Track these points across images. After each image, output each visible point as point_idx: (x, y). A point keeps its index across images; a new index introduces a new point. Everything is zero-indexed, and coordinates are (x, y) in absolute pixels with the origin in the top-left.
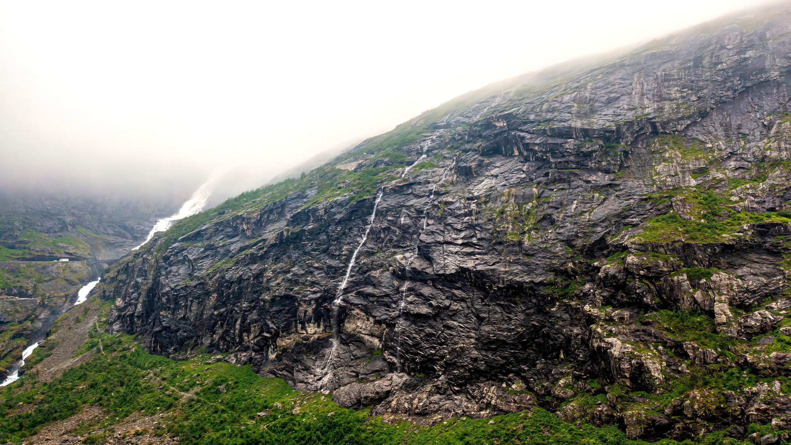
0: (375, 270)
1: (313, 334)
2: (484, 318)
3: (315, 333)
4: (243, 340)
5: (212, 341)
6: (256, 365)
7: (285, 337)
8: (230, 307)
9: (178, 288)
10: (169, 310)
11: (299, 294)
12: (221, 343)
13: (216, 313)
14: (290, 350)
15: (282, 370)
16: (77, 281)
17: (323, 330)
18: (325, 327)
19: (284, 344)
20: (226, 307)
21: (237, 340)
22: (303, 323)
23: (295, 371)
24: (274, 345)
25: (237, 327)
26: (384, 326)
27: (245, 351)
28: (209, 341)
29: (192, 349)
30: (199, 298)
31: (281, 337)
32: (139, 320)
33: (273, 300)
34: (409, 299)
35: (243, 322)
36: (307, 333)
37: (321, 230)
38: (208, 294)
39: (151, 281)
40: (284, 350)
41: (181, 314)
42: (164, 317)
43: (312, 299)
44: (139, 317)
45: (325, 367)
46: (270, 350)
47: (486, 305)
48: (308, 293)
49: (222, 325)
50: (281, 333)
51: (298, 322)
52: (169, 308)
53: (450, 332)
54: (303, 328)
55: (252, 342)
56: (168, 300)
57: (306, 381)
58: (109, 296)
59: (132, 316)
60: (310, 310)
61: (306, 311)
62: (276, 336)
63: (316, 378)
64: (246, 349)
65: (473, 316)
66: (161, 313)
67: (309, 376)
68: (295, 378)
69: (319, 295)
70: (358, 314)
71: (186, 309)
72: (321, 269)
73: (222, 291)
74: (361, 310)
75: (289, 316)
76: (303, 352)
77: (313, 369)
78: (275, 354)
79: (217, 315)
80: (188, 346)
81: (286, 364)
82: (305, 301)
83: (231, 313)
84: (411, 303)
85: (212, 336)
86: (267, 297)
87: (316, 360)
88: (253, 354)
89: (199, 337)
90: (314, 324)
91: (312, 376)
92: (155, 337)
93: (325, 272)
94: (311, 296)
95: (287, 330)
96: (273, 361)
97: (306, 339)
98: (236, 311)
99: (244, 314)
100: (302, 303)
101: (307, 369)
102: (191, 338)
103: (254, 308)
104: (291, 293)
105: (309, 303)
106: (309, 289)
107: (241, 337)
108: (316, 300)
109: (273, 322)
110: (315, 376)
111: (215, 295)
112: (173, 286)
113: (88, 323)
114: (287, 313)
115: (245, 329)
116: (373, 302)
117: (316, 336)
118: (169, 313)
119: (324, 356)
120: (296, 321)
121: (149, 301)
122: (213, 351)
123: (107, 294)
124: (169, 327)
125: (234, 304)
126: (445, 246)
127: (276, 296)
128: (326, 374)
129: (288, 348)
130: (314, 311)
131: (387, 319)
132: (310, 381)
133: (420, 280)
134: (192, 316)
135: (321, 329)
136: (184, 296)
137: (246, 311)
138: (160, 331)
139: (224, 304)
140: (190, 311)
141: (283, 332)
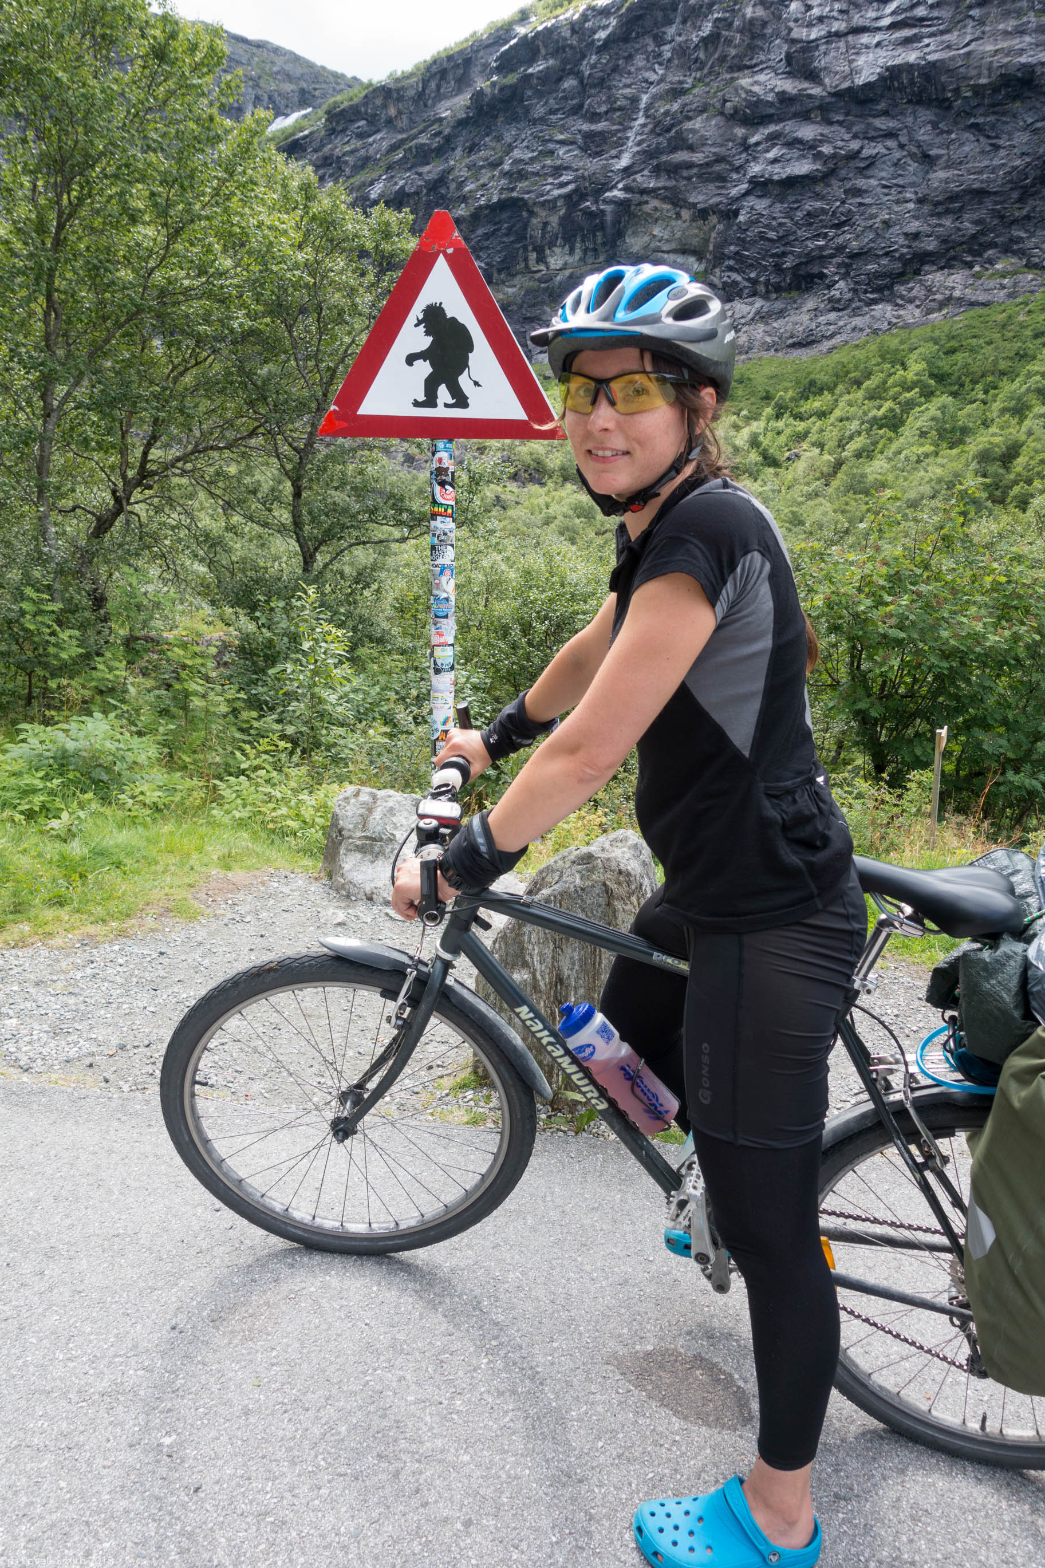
0: (690, 119)
1: (560, 269)
2: (939, 157)
3: (563, 268)
7: (503, 283)
11: (530, 192)
14: (515, 308)
18: (585, 251)
26: (713, 219)
31: (496, 283)
33: (476, 216)
34: (771, 155)
36: (548, 268)
37: (563, 70)
40: (504, 307)
43: (560, 196)
47: (942, 132)
48: (550, 187)
51: (530, 248)
53: (859, 200)
54: (541, 259)
60: (554, 220)
61: (546, 224)
65: (910, 162)
69: (571, 187)
70: (656, 209)
72: (572, 143)
74: (664, 199)
75: (512, 239)
82: (543, 204)
84: (775, 161)
86: (462, 212)
90: (563, 247)
93: (580, 147)
94: (556, 192)
95: (508, 267)
97: (549, 279)
100: (536, 209)
104: (514, 194)
105: (551, 205)
106: (550, 180)
108: (567, 197)
114: (507, 235)
116: (689, 179)
117: (567, 273)
120: (525, 248)
126: (850, 38)
127: (481, 207)
129: (510, 304)
130: (564, 221)
131: (721, 202)
133: (795, 116)
135: (577, 257)
141: (499, 271)
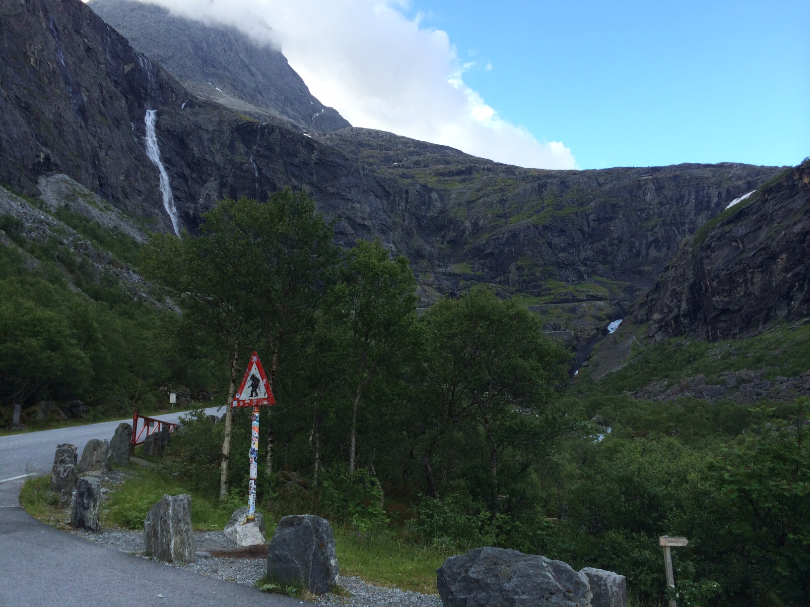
5: (790, 309)
9: (730, 266)
10: (723, 293)
12: (805, 307)
13: (789, 275)
16: (604, 317)
20: (803, 263)
28: (786, 312)
29: (764, 323)
30: (762, 266)
32: (685, 319)
38: (774, 257)
39: (692, 276)
41: (740, 291)
42: (718, 302)
44: (685, 316)
49: (801, 288)
52: (723, 290)
56: (720, 282)
58: (642, 319)
59: (676, 318)
66: (714, 299)
71: (746, 285)
73: (794, 248)
80: (759, 321)
89: (770, 309)
92: (712, 324)
102: (759, 312)
111: (784, 256)
113: (627, 342)
118: (725, 297)
121: (694, 298)
122: (793, 319)
124: (728, 309)
136: (740, 271)
138: (716, 317)
139: (800, 262)
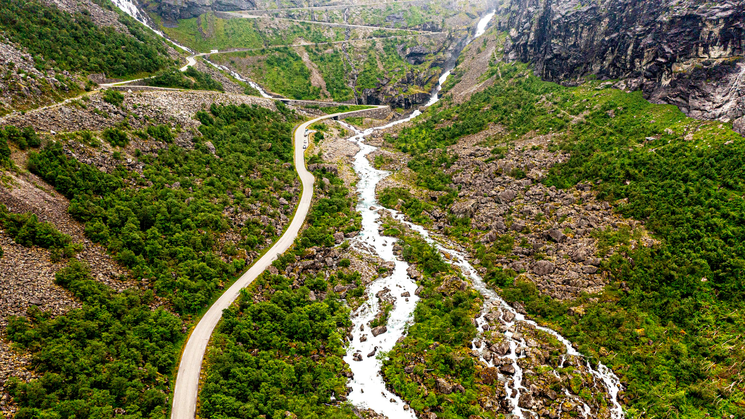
1: (717, 58)
3: (720, 57)
4: (635, 67)
5: (602, 67)
6: (647, 91)
7: (682, 62)
8: (622, 31)
9: (569, 15)
10: (560, 37)
11: (704, 12)
12: (611, 69)
14: (687, 76)
15: (676, 96)
16: (476, 14)
17: (730, 53)
18: (733, 50)
19: (680, 69)
20: (618, 31)
21: (628, 66)
22: (706, 47)
23: (690, 98)
24: (668, 71)
25: (629, 52)
27: (636, 77)
28: (599, 68)
29: (582, 75)
30: (590, 24)
31: (678, 62)
32: (531, 49)
33: (672, 22)
35: (635, 47)
36: (709, 57)
38: (599, 19)
39: (542, 9)
40: (681, 76)
41: (571, 41)
42: (554, 45)
43: (721, 18)
44: (531, 46)
45: (727, 94)
46: (664, 76)
48: (717, 10)
49: (613, 52)
50: (678, 58)
51: (700, 45)
52: (560, 36)
54: (706, 52)
55: (645, 68)
56: (559, 27)
57: (702, 108)
58: (504, 27)
59: (525, 45)
60: (716, 31)
61: (711, 32)
62: (672, 60)
63: (715, 105)
64: (638, 75)
66: (552, 41)
67: (707, 103)
68: (690, 105)
69: (730, 12)
71: (576, 36)
73: (615, 15)
75: (690, 38)
76: (702, 78)
77: (712, 96)
78: (669, 80)
79: (609, 41)
80: (578, 73)
81: (681, 90)
82: (711, 21)
83: (623, 38)
85: (602, 63)
86: (665, 18)
87: (717, 87)
88: (645, 80)
89: (588, 63)
90: (720, 46)
91: (711, 103)
92: (547, 65)
94: (720, 14)
95: (686, 54)
96: (666, 88)
97: (708, 63)
98: (628, 36)
99: (637, 39)
100: (707, 23)
101: (705, 96)
102: (580, 65)
103: (649, 32)
104: (695, 12)
105: (716, 23)
106: (718, 5)
107: (632, 63)
108: (726, 19)
109: (670, 46)
110: (714, 103)
111: (607, 20)
112: (563, 13)
113: (487, 53)
114: (688, 36)
115: (638, 54)
117: (720, 60)
118: (560, 41)
119: (727, 82)
120: (697, 44)
121: (541, 30)
122: (602, 77)
123: (502, 25)
124: (560, 55)
125: (626, 29)
127: (676, 17)
128: (728, 101)
129: (684, 74)
130: (722, 31)
132: (708, 108)
134: (582, 43)
135: (728, 52)
136: (575, 23)
137: (639, 35)
138: (551, 59)
139: (617, 29)
140: (581, 37)
141: (680, 56)
